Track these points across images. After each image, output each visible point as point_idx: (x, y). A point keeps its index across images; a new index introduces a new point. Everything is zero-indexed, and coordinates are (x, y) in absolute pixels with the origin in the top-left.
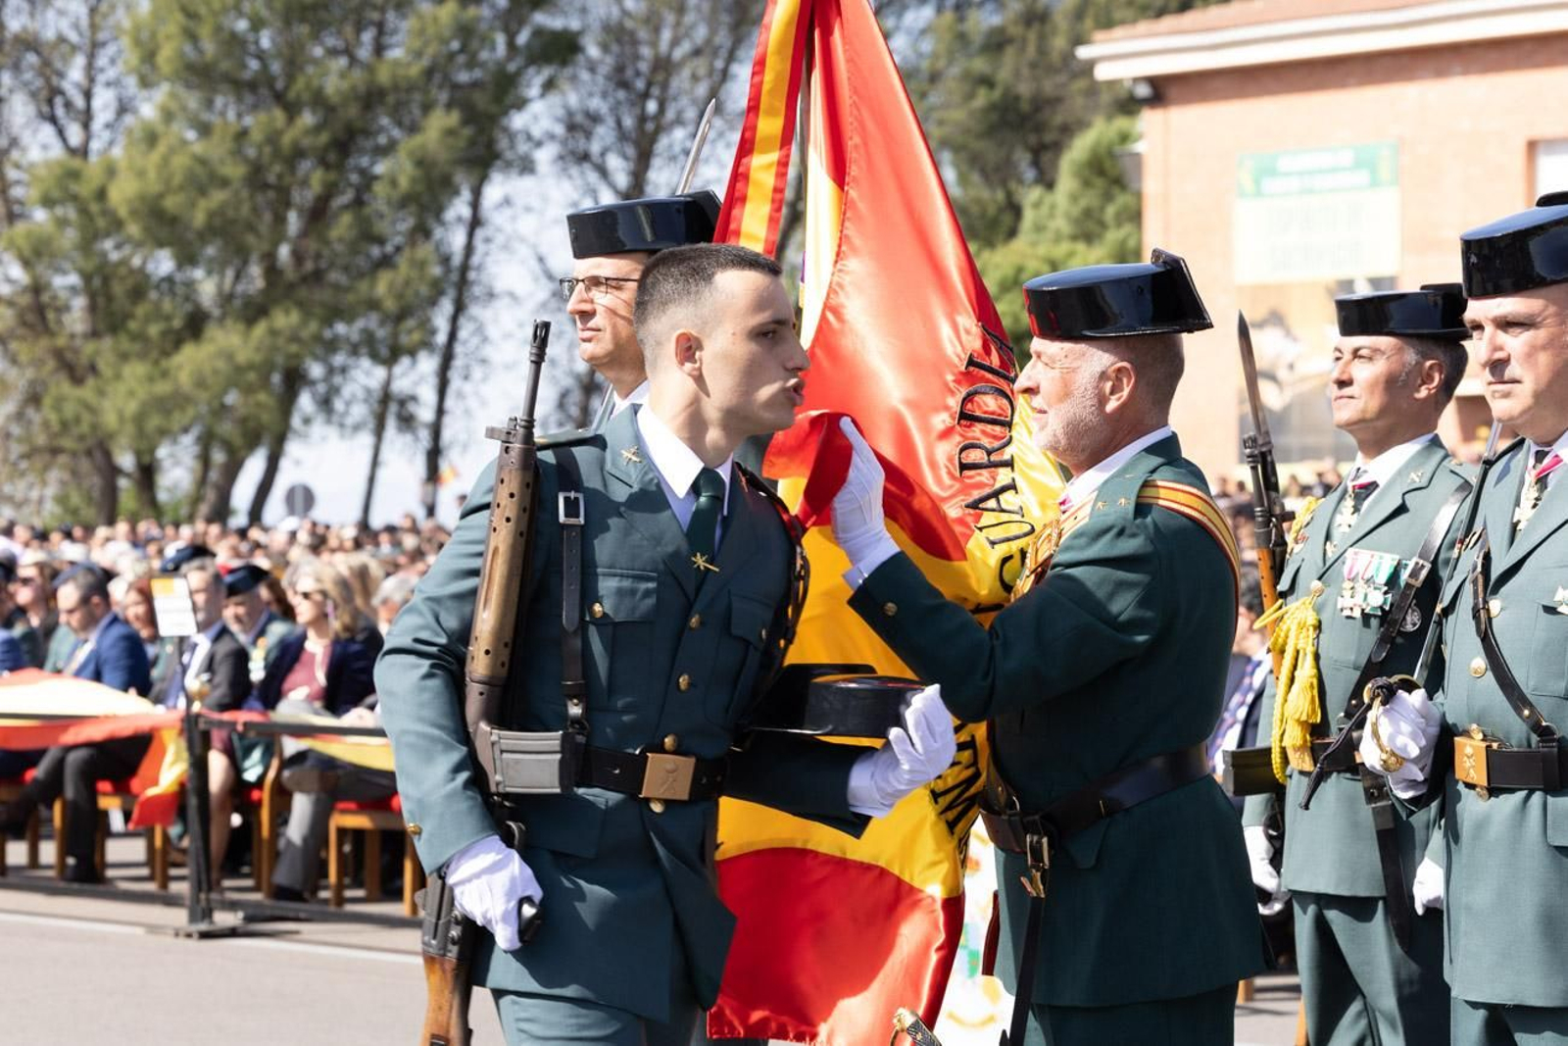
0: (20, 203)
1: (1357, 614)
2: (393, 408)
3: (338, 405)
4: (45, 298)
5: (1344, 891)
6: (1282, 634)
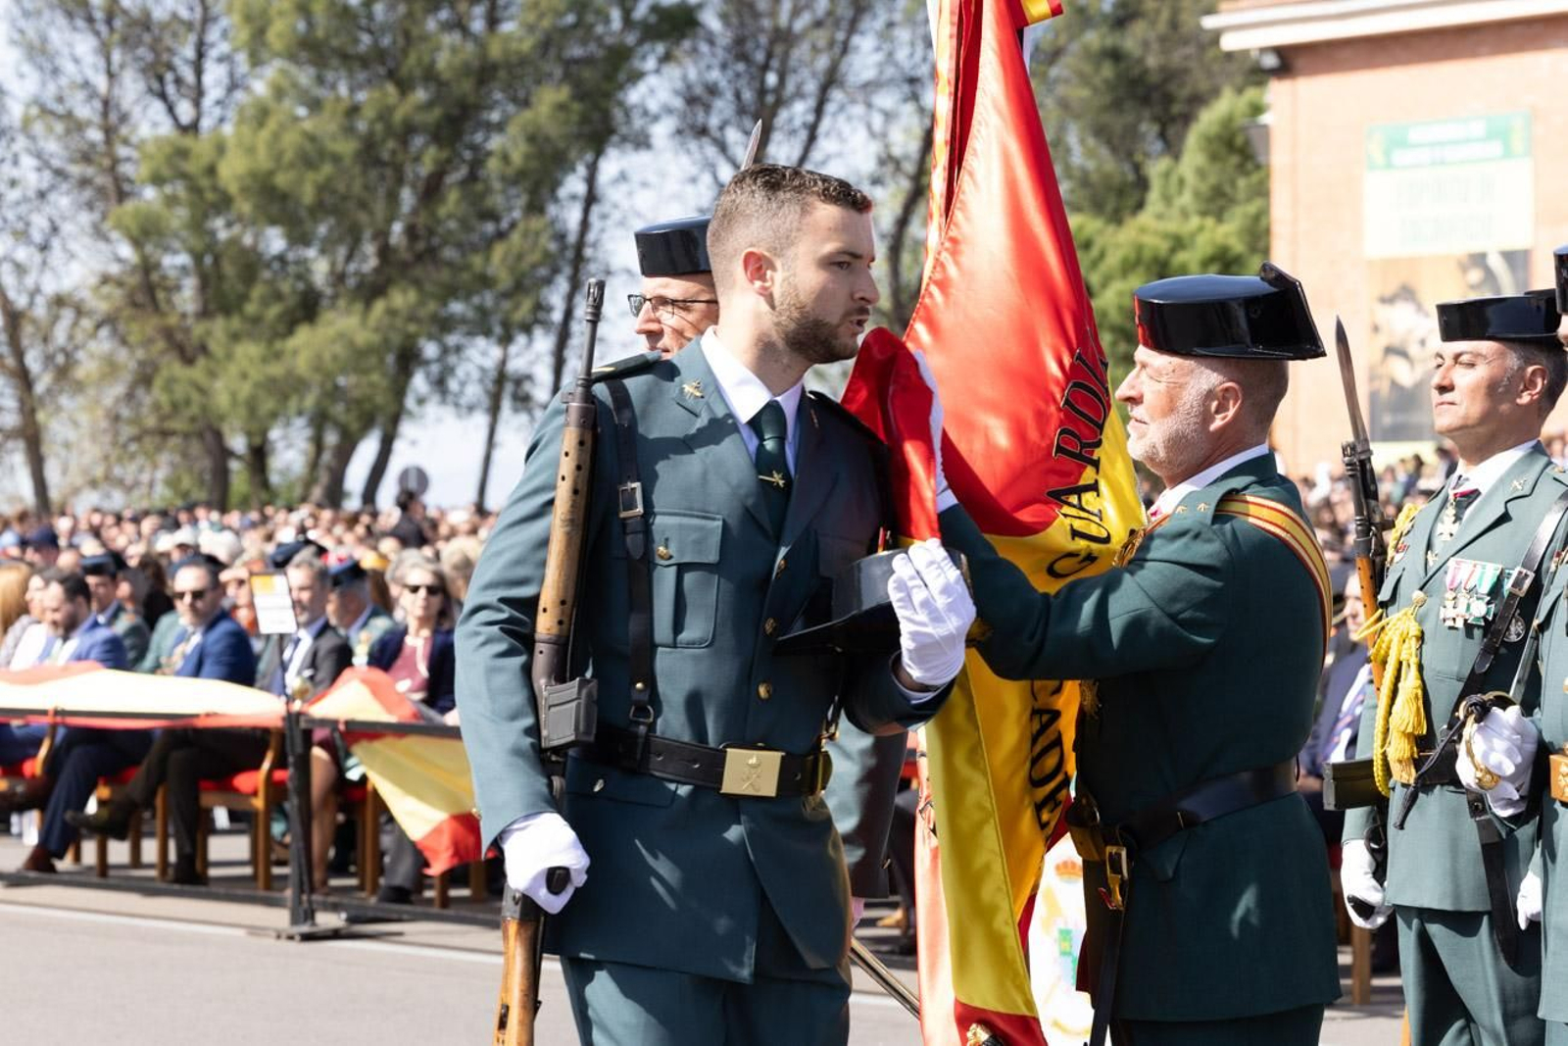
0: (130, 181)
1: (1460, 624)
2: (509, 388)
3: (453, 385)
4: (155, 277)
5: (1447, 906)
6: (1384, 646)
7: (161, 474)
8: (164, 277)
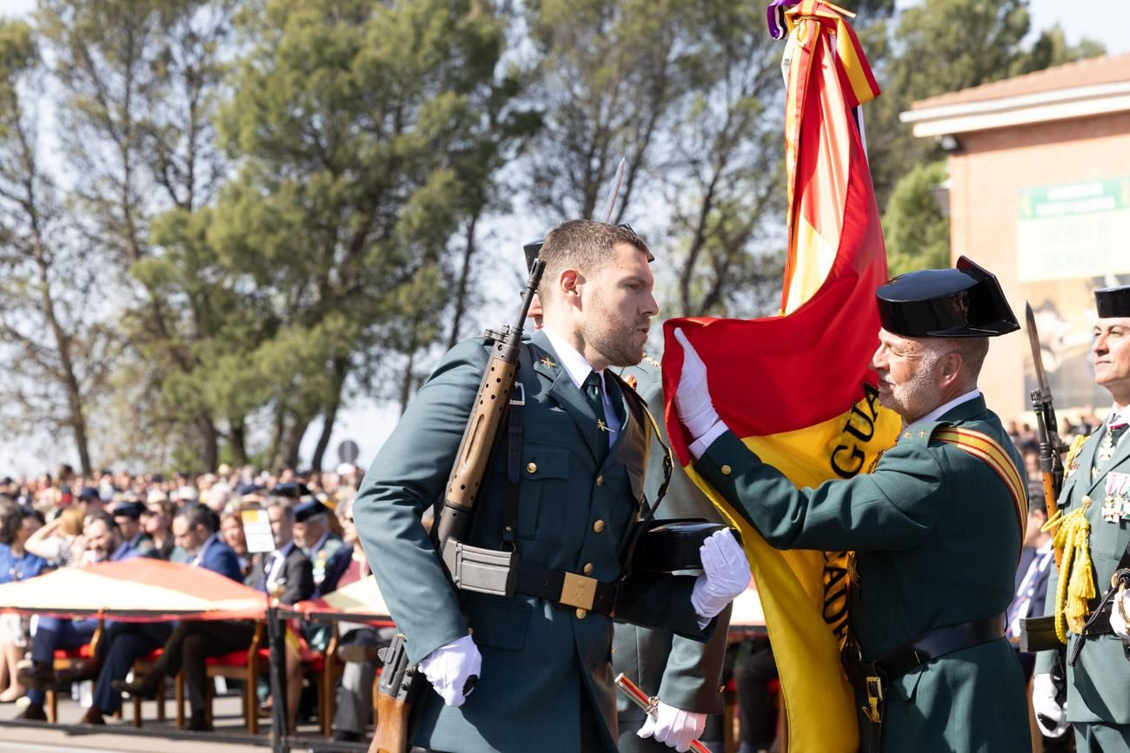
0: (145, 243)
1: (1116, 520)
2: (414, 382)
3: (375, 382)
4: (163, 310)
6: (1062, 536)
7: (170, 449)
8: (170, 310)
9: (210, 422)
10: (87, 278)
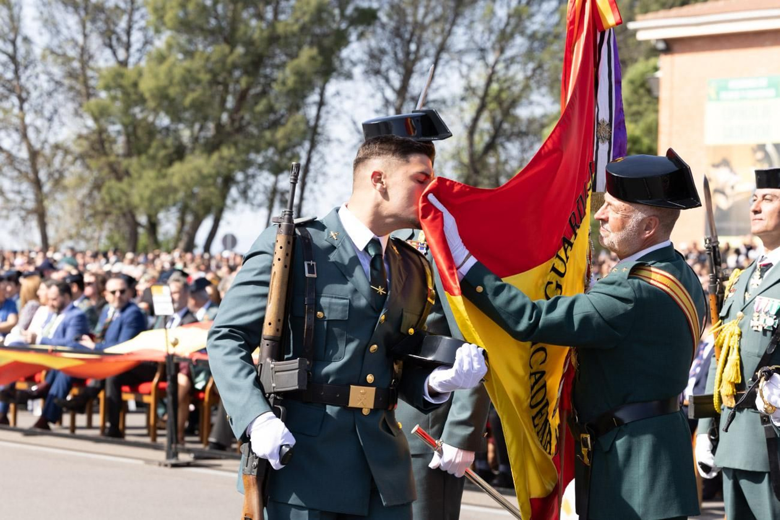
0: (94, 88)
1: (760, 329)
2: (278, 196)
3: (250, 194)
4: (104, 136)
5: (748, 468)
6: (722, 338)
7: (105, 233)
8: (109, 136)
9: (133, 217)
10: (52, 111)
